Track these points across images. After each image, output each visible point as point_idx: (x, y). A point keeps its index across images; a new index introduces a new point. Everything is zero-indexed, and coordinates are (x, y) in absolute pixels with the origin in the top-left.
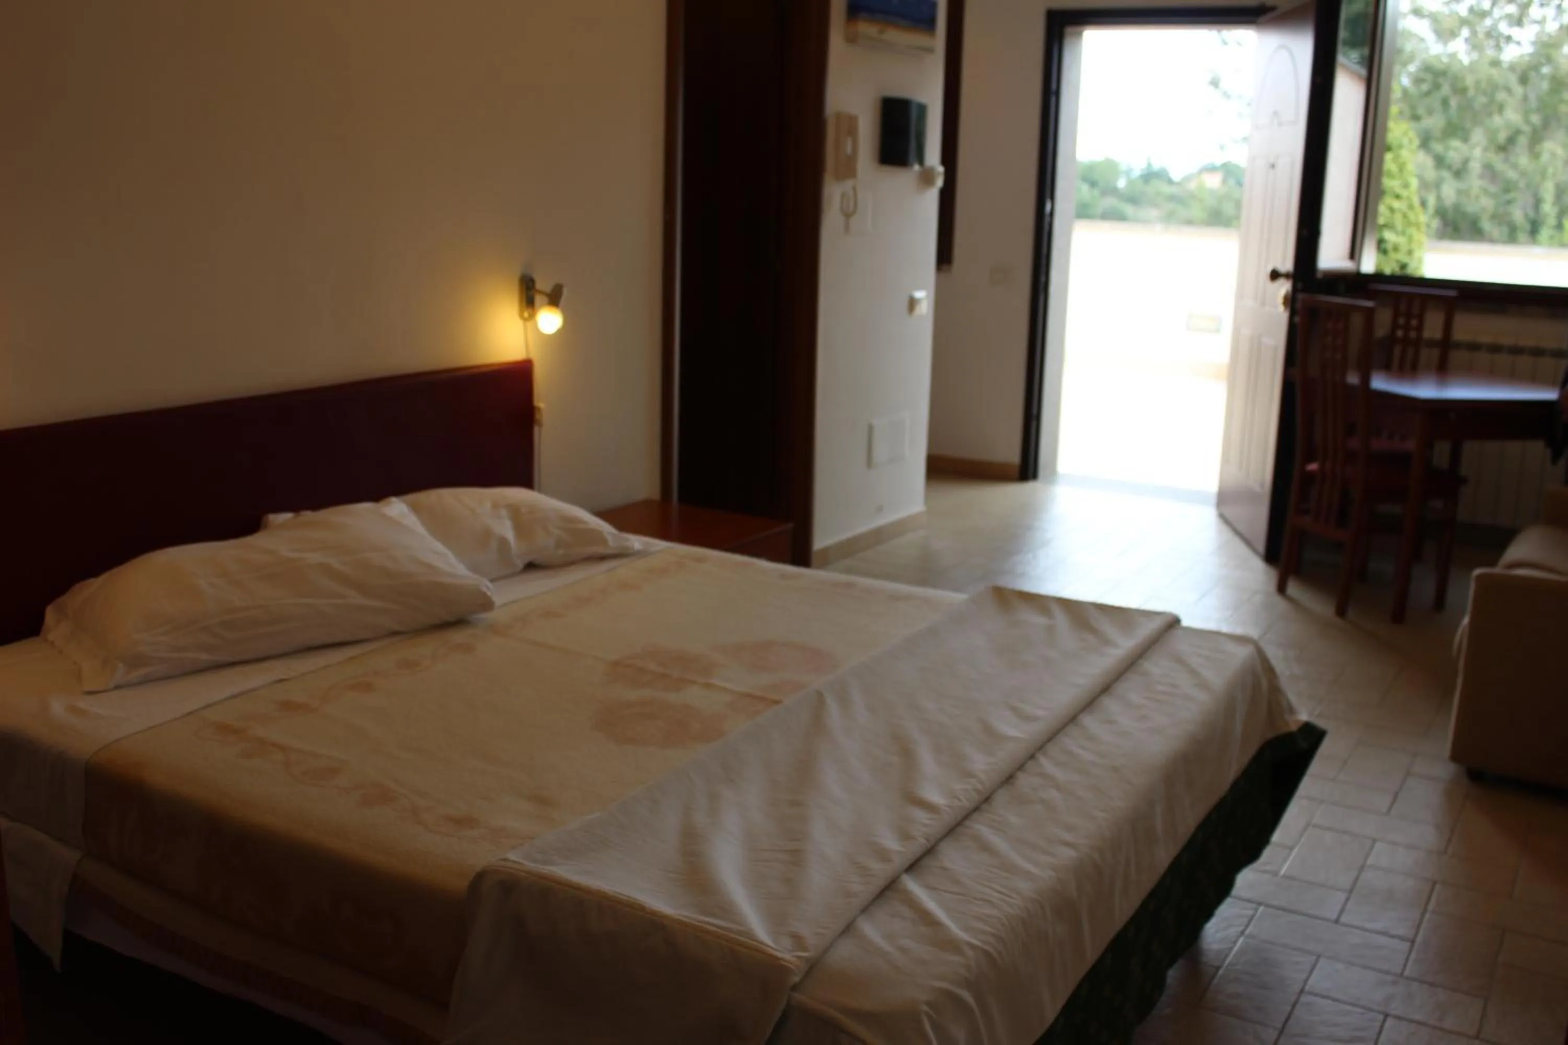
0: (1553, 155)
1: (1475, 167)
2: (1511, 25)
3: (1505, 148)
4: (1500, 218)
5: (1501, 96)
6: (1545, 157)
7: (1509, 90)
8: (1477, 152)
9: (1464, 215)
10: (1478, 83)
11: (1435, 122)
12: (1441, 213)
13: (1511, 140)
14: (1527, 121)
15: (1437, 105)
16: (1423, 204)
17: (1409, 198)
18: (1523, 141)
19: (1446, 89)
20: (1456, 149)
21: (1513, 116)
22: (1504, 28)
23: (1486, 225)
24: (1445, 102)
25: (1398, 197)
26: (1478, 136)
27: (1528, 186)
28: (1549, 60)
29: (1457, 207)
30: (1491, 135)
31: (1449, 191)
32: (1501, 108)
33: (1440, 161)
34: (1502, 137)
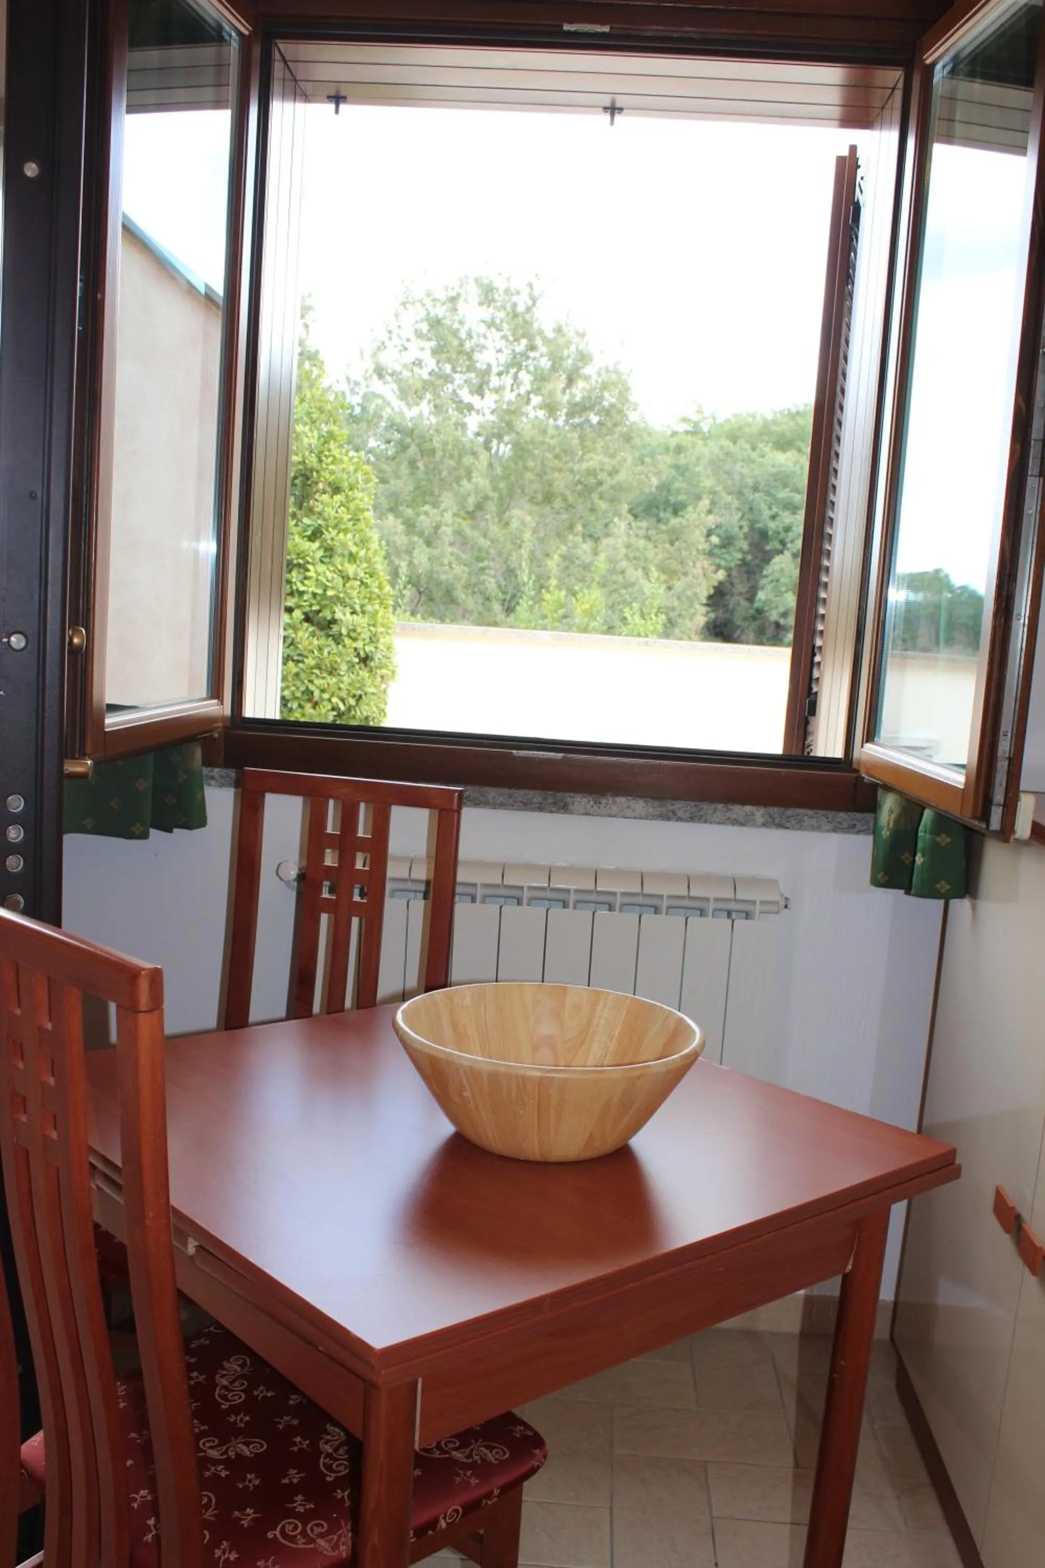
0: (523, 523)
1: (447, 532)
2: (472, 393)
3: (473, 514)
4: (472, 587)
5: (467, 460)
6: (515, 524)
7: (474, 454)
8: (448, 517)
9: (439, 584)
10: (445, 444)
11: (403, 485)
12: (413, 581)
13: (479, 507)
14: (495, 488)
15: (404, 469)
16: (395, 574)
17: (368, 560)
18: (492, 507)
19: (413, 449)
20: (426, 513)
21: (481, 481)
22: (465, 395)
23: (460, 595)
24: (412, 464)
25: (352, 557)
26: (448, 500)
27: (500, 554)
28: (510, 427)
29: (430, 575)
30: (461, 500)
31: (421, 556)
32: (469, 475)
33: (410, 526)
34: (471, 502)
